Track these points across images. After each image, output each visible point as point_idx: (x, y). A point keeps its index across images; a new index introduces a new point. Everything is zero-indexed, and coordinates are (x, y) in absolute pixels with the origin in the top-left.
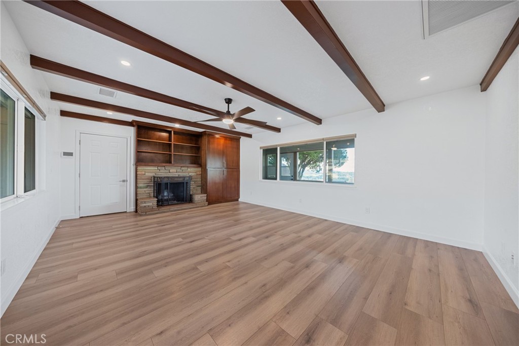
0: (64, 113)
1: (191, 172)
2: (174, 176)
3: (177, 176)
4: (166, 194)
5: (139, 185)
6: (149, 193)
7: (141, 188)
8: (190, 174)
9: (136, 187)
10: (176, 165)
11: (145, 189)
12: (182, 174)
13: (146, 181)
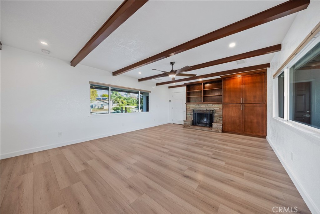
0: (170, 87)
1: (214, 107)
2: (204, 109)
3: (205, 109)
4: (205, 120)
5: (188, 113)
6: (191, 118)
7: (189, 115)
8: (214, 109)
9: (186, 114)
10: (204, 103)
11: (190, 116)
12: (208, 109)
13: (190, 112)
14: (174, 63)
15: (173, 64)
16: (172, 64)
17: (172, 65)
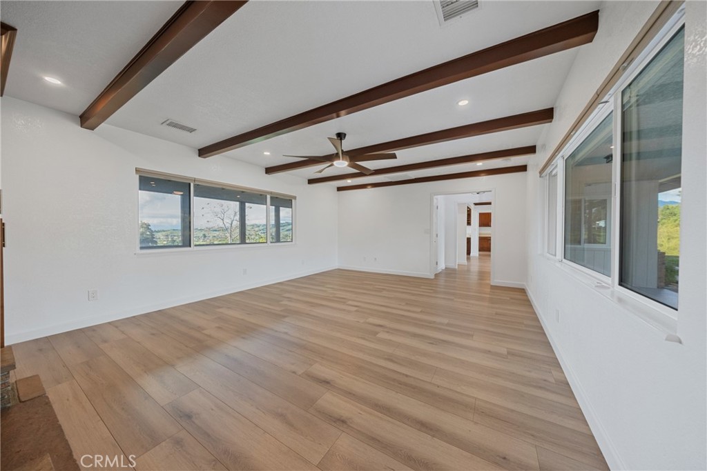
14: (345, 135)
15: (343, 137)
16: (341, 136)
17: (341, 139)
